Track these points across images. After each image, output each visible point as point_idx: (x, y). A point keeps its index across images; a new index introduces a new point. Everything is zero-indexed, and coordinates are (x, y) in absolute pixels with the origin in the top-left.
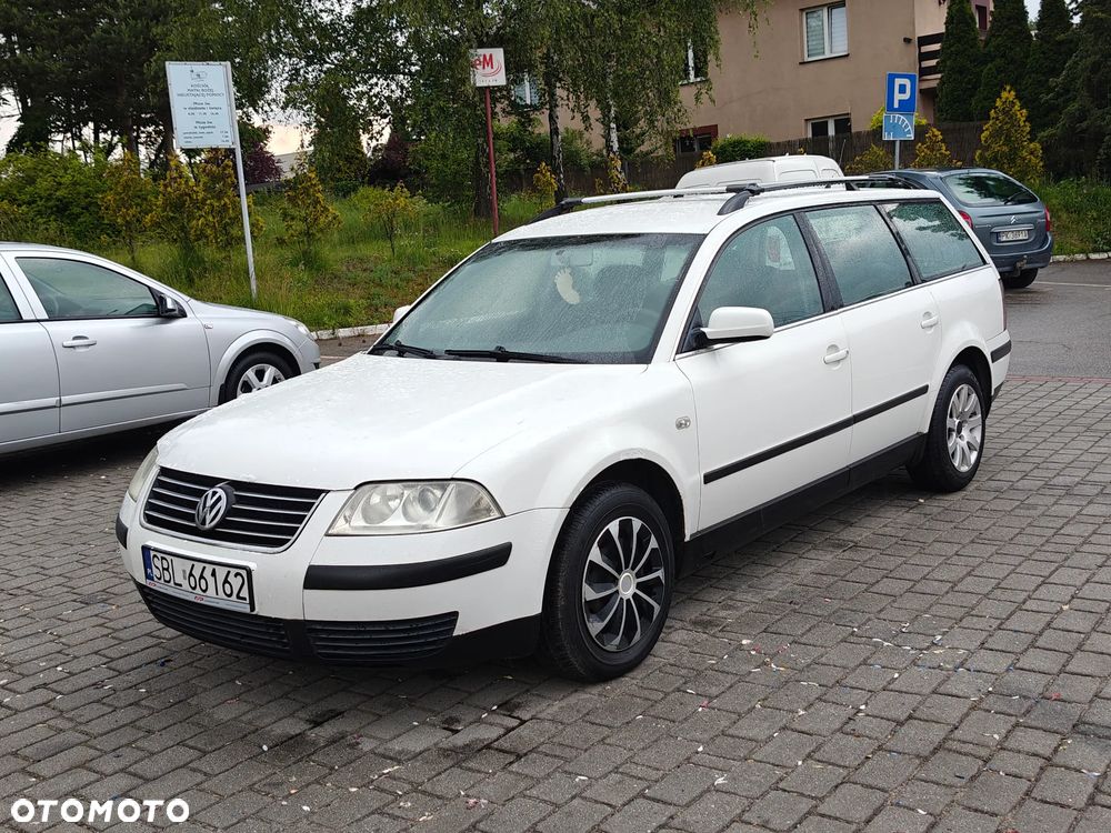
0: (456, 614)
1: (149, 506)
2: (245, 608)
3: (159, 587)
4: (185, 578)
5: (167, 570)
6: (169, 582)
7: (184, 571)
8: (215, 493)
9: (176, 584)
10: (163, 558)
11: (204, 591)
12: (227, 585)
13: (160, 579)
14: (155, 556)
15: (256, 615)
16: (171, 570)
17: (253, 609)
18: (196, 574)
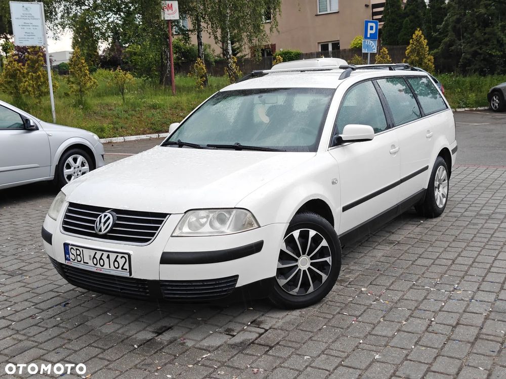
0: (237, 276)
1: (65, 222)
2: (126, 274)
3: (74, 264)
4: (90, 259)
5: (79, 255)
6: (80, 261)
7: (90, 256)
8: (105, 216)
9: (84, 263)
10: (77, 249)
11: (102, 266)
12: (116, 263)
13: (74, 260)
14: (72, 248)
15: (132, 278)
16: (81, 255)
17: (131, 274)
18: (98, 257)
